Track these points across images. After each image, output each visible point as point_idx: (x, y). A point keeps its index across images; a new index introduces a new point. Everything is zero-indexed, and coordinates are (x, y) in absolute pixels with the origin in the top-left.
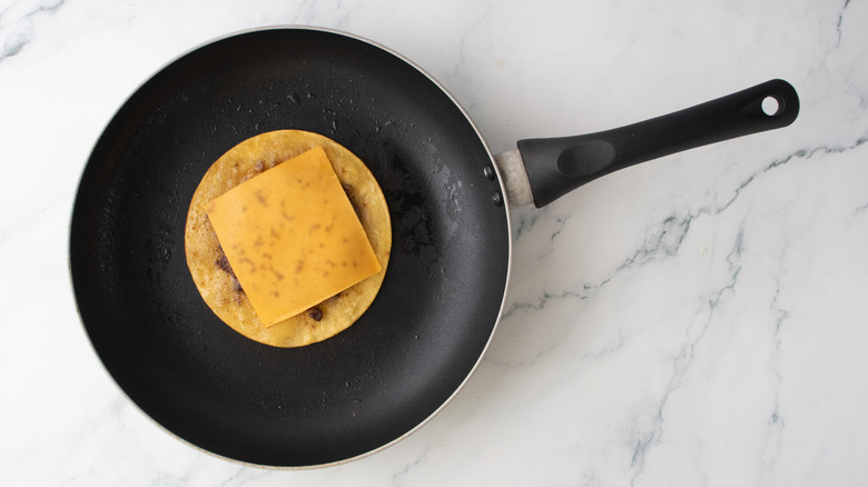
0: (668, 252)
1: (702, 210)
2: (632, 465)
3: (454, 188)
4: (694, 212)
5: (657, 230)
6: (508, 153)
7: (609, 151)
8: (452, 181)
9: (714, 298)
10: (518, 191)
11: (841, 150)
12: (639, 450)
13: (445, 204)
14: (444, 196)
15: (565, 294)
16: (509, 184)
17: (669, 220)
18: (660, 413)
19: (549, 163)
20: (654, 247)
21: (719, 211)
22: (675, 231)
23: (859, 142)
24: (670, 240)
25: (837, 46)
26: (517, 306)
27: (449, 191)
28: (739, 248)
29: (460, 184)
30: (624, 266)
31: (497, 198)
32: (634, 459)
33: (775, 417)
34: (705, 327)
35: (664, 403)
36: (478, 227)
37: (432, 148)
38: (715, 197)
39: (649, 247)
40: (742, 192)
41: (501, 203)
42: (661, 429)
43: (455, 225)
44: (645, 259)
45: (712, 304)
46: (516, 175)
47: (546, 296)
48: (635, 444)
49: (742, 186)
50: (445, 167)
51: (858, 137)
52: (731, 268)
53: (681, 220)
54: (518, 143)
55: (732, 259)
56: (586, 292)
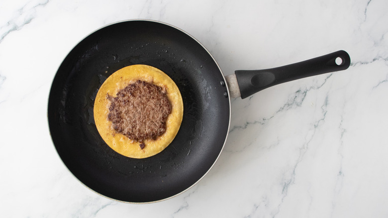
0: (297, 105)
1: (311, 88)
2: (282, 193)
3: (208, 89)
4: (308, 88)
5: (293, 96)
6: (231, 76)
7: (272, 77)
8: (207, 86)
9: (316, 124)
10: (234, 92)
11: (367, 63)
12: (285, 186)
13: (204, 95)
14: (204, 92)
15: (255, 122)
16: (231, 89)
17: (298, 91)
18: (294, 171)
19: (248, 81)
20: (292, 103)
21: (318, 88)
22: (300, 96)
23: (374, 60)
24: (298, 100)
25: (365, 21)
26: (235, 127)
27: (206, 90)
28: (326, 103)
29: (211, 88)
30: (279, 111)
31: (225, 94)
32: (283, 190)
33: (340, 172)
34: (313, 136)
35: (295, 167)
36: (217, 105)
37: (200, 72)
38: (317, 82)
39: (290, 103)
40: (328, 80)
41: (227, 96)
42: (294, 178)
43: (208, 104)
44: (288, 108)
45: (316, 126)
46: (234, 85)
47: (248, 123)
48: (284, 184)
49: (328, 78)
50: (205, 80)
51: (373, 58)
52: (323, 112)
53: (303, 92)
54: (235, 71)
55: (324, 108)
56: (264, 122)
